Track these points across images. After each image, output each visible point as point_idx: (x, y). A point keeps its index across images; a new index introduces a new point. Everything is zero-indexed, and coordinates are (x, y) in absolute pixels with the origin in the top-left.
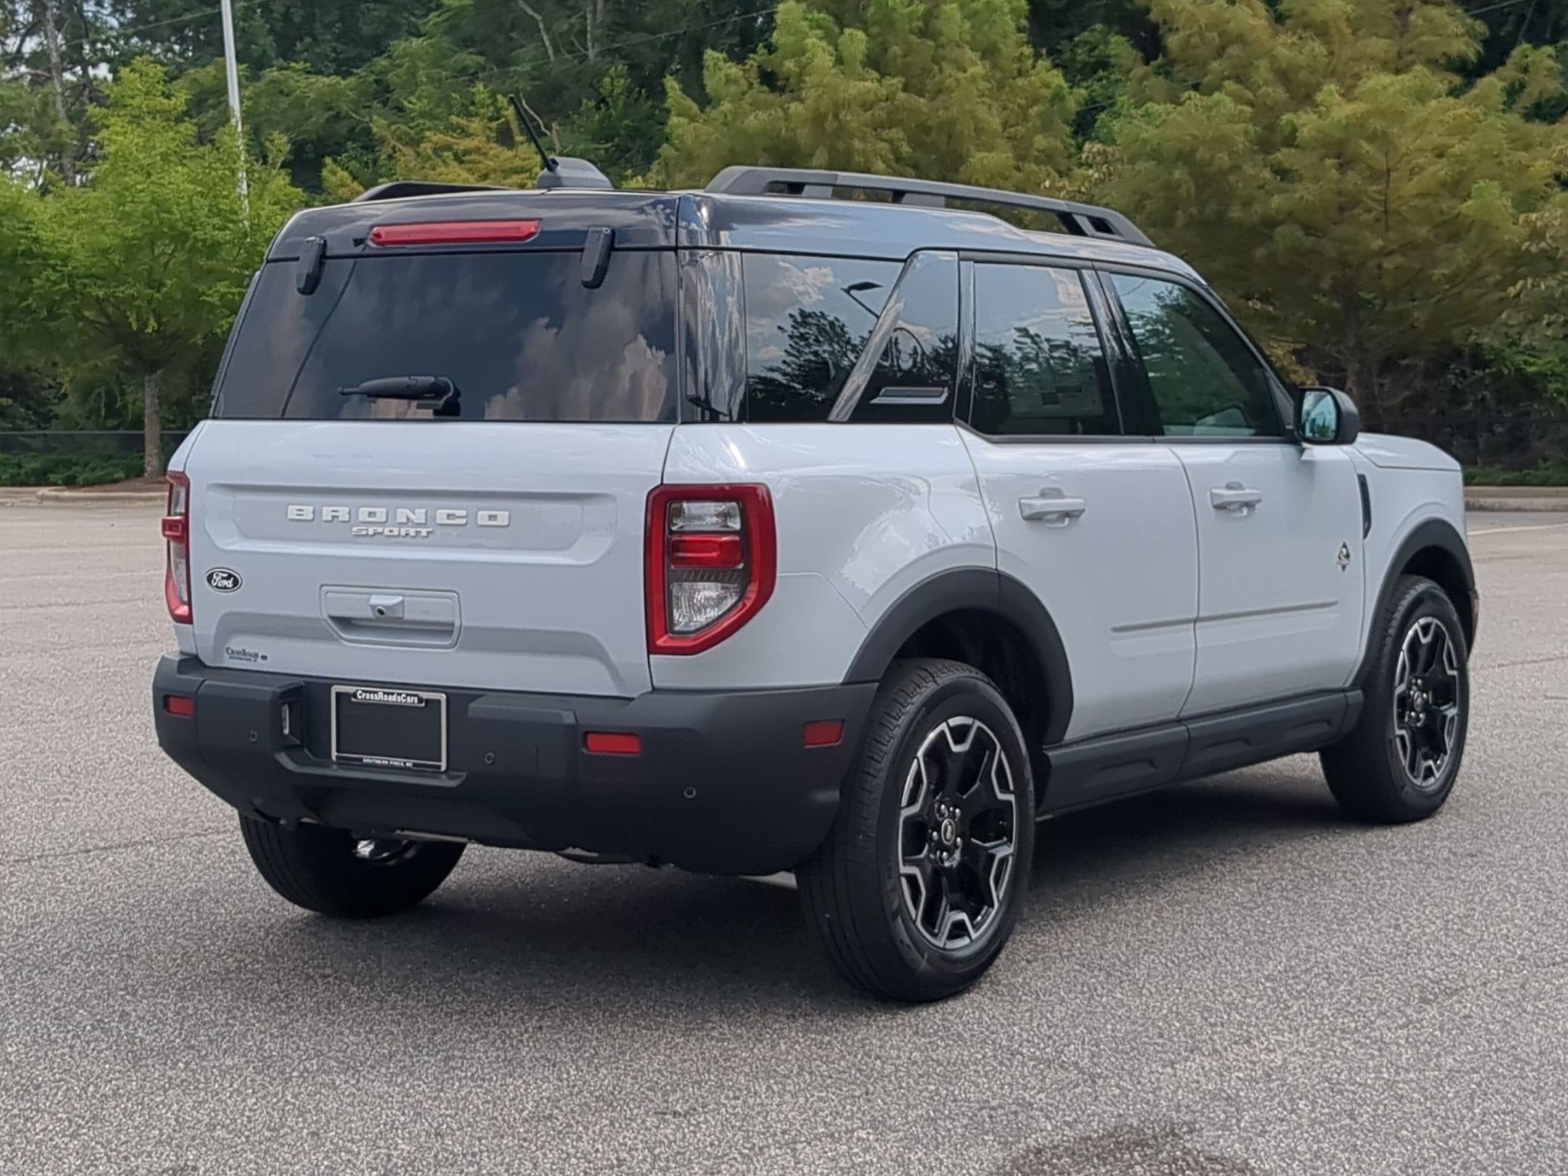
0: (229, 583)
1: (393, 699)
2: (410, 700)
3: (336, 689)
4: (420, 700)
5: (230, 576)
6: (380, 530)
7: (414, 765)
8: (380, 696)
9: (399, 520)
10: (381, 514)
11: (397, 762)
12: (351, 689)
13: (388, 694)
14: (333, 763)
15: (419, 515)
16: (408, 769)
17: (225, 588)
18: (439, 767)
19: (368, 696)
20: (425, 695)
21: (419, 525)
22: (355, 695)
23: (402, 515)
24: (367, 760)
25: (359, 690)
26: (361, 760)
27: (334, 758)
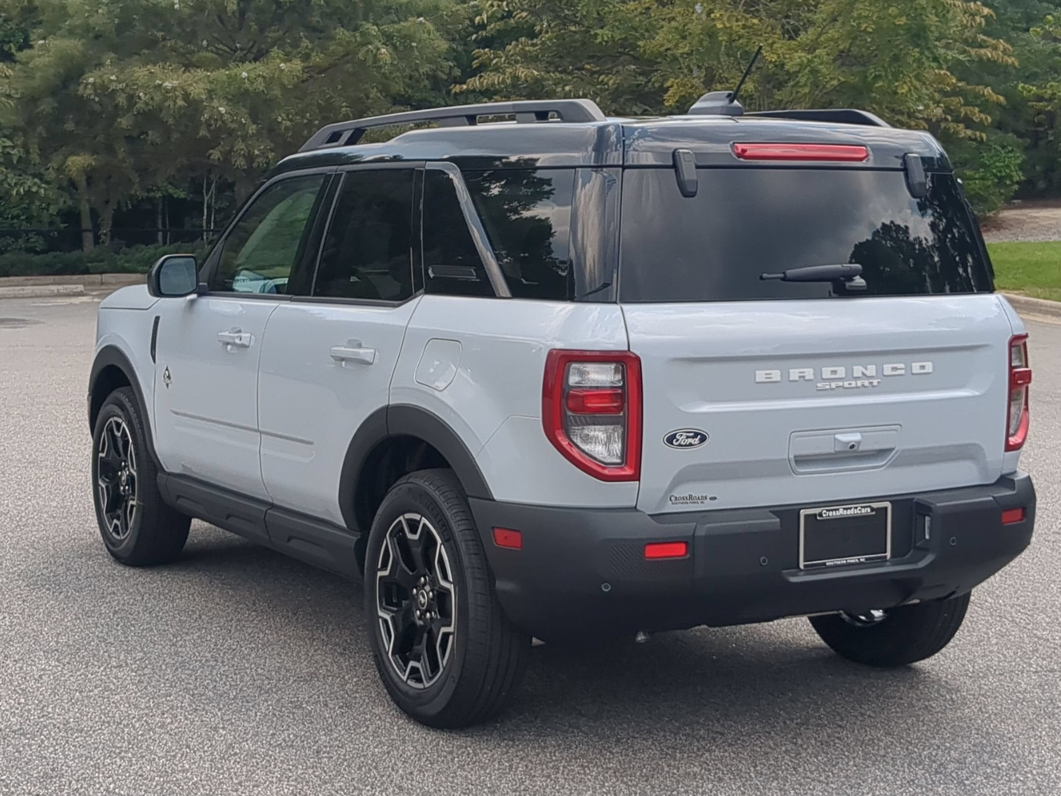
0: (697, 440)
1: (849, 512)
2: (863, 511)
3: (803, 512)
4: (872, 509)
5: (696, 435)
6: (841, 384)
7: (867, 559)
8: (841, 512)
9: (855, 375)
10: (841, 372)
11: (853, 560)
12: (816, 511)
13: (846, 509)
14: (801, 570)
15: (871, 370)
16: (861, 563)
17: (691, 445)
18: (886, 557)
19: (831, 513)
20: (875, 505)
21: (872, 377)
22: (821, 515)
23: (858, 370)
24: (829, 563)
25: (823, 510)
26: (824, 564)
27: (802, 567)
